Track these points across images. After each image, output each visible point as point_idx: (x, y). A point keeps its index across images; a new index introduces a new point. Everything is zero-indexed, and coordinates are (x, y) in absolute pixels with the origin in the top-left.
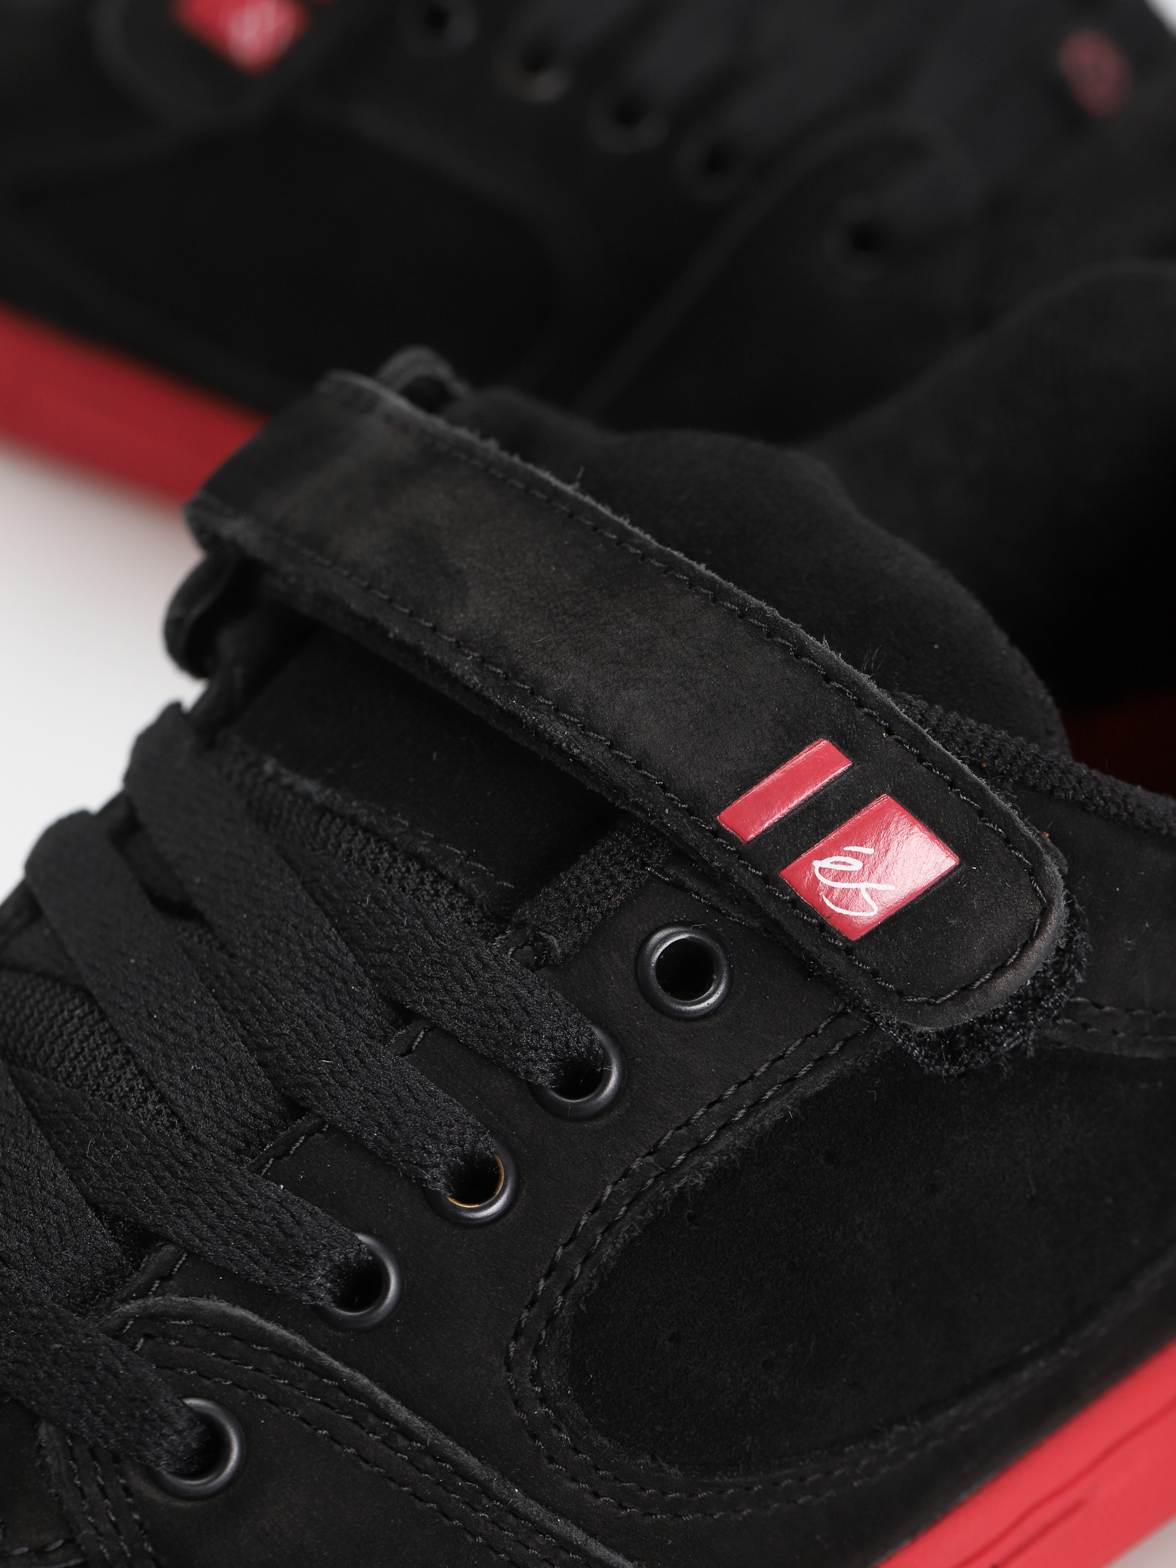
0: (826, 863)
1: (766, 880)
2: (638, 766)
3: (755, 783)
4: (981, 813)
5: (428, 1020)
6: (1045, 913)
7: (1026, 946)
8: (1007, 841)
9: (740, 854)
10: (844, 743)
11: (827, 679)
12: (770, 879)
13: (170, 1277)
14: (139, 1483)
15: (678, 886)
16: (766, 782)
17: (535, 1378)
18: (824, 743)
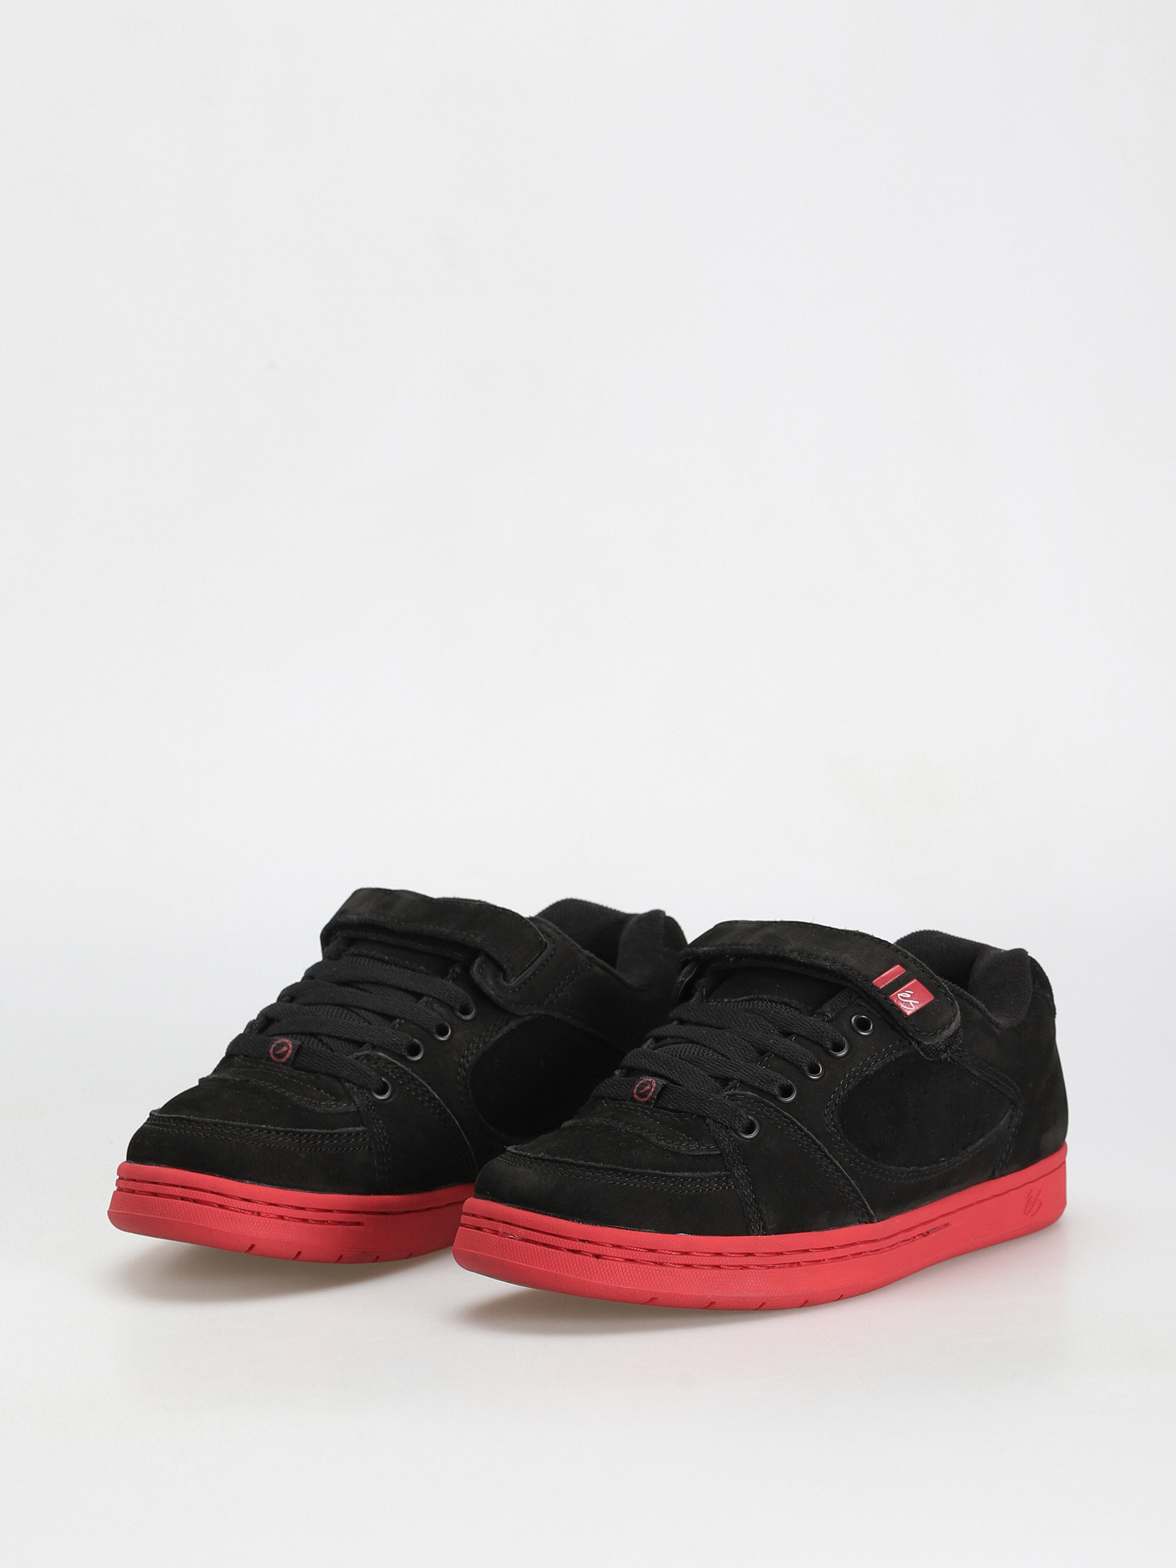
0: (901, 995)
1: (886, 999)
2: (850, 970)
3: (882, 974)
4: (939, 987)
5: (797, 1034)
6: (955, 1015)
7: (950, 1024)
8: (945, 995)
9: (879, 992)
10: (903, 966)
11: (897, 952)
12: (887, 999)
13: (736, 1088)
14: (733, 1134)
15: (859, 1005)
16: (884, 974)
17: (832, 1120)
18: (898, 966)
